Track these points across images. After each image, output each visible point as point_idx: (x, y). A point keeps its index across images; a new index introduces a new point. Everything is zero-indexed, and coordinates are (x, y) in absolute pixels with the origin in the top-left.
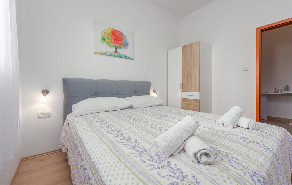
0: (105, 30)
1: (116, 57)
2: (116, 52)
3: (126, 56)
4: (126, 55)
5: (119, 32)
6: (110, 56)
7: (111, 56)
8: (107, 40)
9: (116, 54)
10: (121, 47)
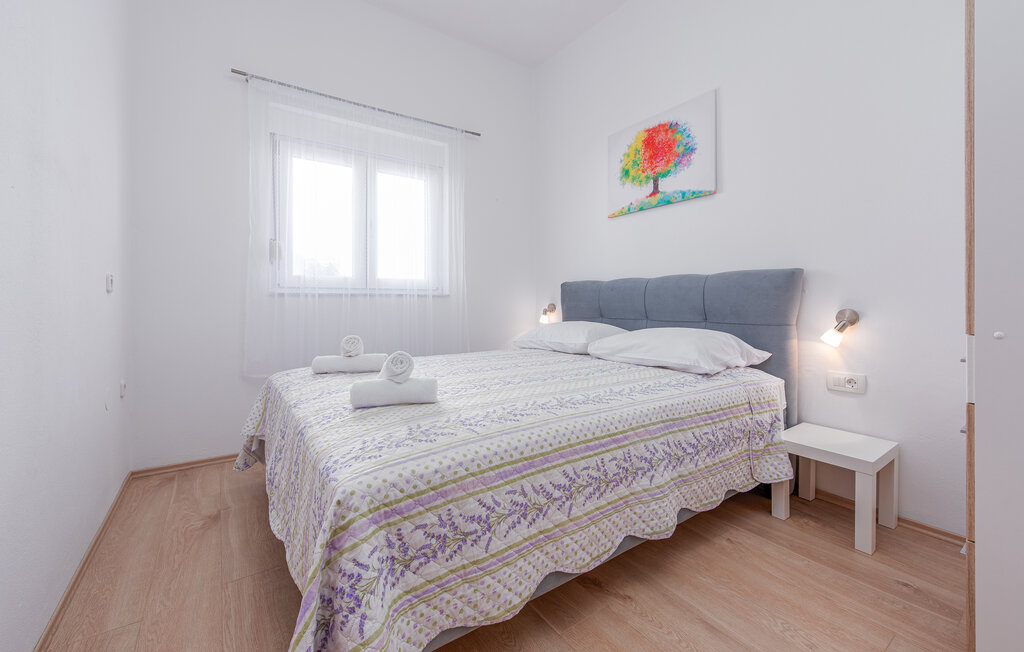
0: (630, 147)
1: (656, 207)
2: (655, 191)
3: (684, 194)
4: (685, 189)
5: (664, 126)
6: (641, 213)
7: (641, 209)
8: (632, 173)
9: (654, 200)
10: (669, 172)
